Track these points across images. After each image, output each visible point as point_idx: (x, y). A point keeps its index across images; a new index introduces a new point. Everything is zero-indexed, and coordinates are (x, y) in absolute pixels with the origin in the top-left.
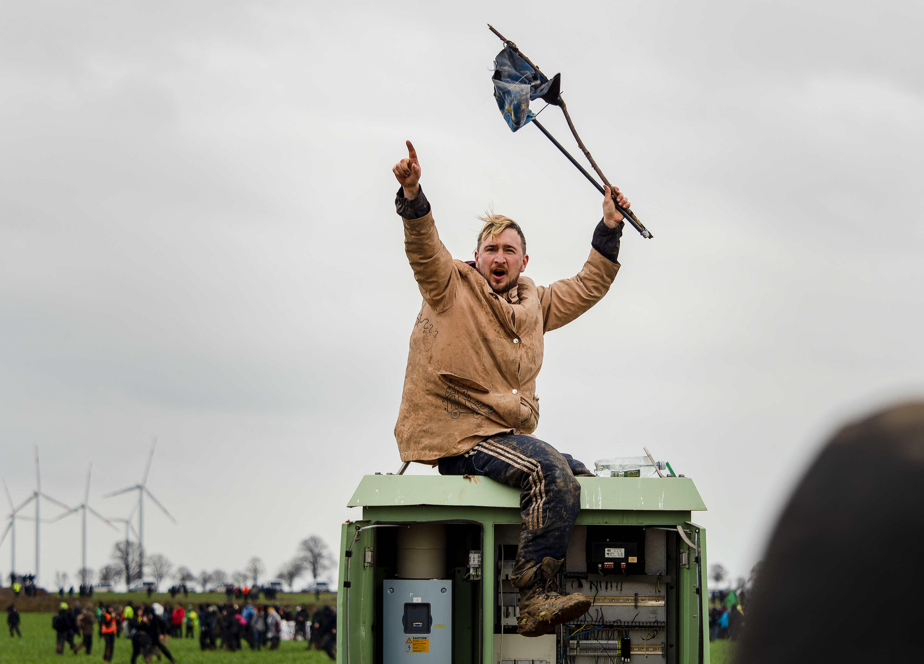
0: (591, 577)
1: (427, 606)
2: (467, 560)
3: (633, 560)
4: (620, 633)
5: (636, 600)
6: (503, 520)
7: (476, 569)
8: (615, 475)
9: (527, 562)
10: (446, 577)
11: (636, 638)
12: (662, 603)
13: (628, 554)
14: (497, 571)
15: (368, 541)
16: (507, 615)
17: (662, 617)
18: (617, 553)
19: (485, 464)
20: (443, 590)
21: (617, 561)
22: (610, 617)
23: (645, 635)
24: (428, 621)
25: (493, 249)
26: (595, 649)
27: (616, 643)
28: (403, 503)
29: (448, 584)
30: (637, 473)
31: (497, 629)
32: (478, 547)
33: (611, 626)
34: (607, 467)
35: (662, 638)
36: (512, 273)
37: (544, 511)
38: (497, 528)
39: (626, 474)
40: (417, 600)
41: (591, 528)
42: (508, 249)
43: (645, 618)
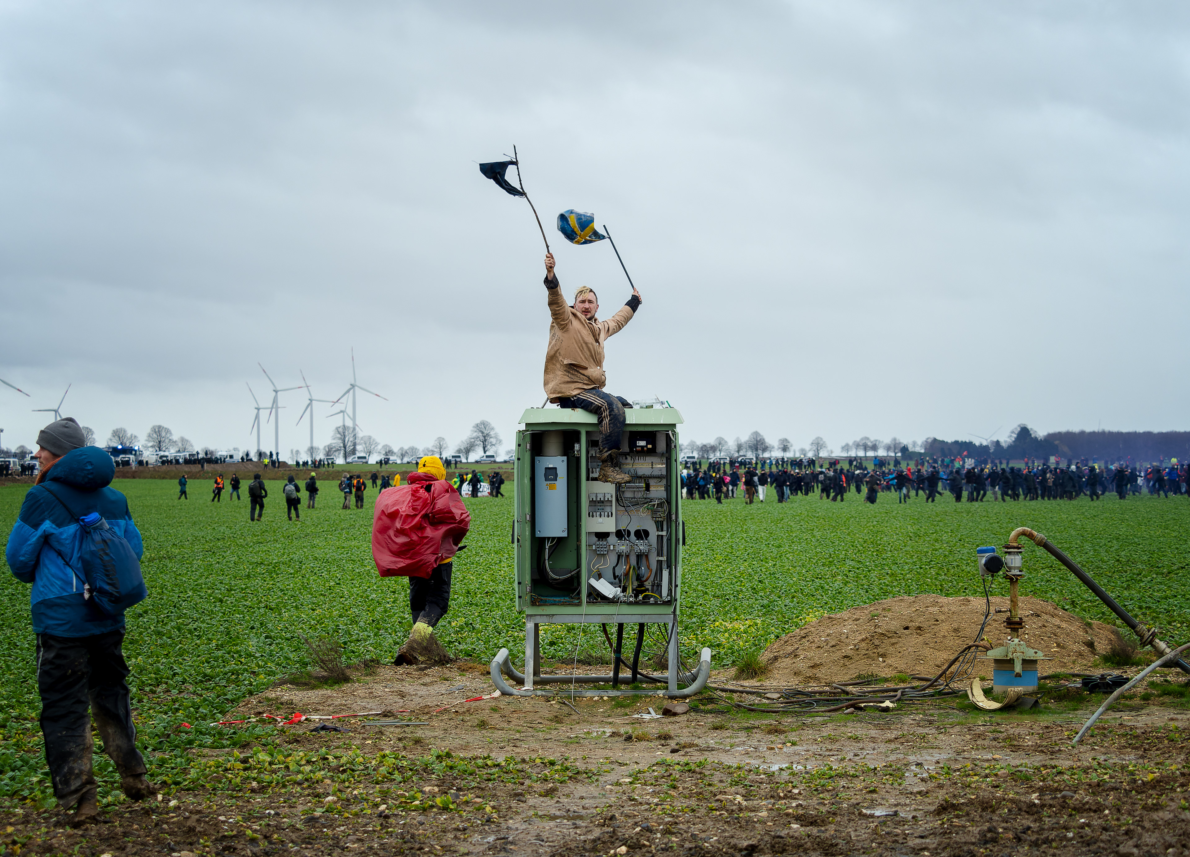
0: (631, 454)
1: (556, 468)
2: (574, 447)
3: (650, 446)
4: (645, 480)
5: (652, 465)
6: (590, 429)
7: (578, 451)
8: (641, 407)
9: (604, 448)
10: (564, 455)
11: (652, 482)
12: (664, 466)
13: (647, 444)
14: (588, 452)
15: (528, 439)
16: (593, 473)
17: (664, 473)
18: (642, 443)
19: (582, 403)
20: (563, 461)
21: (642, 447)
22: (640, 473)
23: (656, 480)
24: (556, 475)
25: (583, 302)
26: (634, 488)
27: (644, 485)
28: (544, 422)
29: (565, 458)
30: (652, 407)
31: (588, 479)
32: (579, 441)
33: (641, 477)
34: (638, 404)
35: (664, 482)
36: (593, 312)
37: (609, 424)
38: (587, 432)
39: (647, 407)
40: (551, 466)
41: (630, 432)
42: (590, 302)
43: (656, 473)
